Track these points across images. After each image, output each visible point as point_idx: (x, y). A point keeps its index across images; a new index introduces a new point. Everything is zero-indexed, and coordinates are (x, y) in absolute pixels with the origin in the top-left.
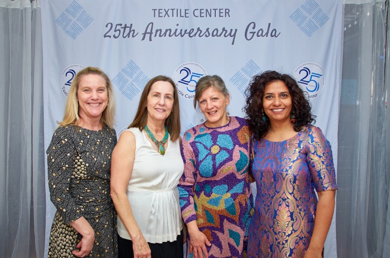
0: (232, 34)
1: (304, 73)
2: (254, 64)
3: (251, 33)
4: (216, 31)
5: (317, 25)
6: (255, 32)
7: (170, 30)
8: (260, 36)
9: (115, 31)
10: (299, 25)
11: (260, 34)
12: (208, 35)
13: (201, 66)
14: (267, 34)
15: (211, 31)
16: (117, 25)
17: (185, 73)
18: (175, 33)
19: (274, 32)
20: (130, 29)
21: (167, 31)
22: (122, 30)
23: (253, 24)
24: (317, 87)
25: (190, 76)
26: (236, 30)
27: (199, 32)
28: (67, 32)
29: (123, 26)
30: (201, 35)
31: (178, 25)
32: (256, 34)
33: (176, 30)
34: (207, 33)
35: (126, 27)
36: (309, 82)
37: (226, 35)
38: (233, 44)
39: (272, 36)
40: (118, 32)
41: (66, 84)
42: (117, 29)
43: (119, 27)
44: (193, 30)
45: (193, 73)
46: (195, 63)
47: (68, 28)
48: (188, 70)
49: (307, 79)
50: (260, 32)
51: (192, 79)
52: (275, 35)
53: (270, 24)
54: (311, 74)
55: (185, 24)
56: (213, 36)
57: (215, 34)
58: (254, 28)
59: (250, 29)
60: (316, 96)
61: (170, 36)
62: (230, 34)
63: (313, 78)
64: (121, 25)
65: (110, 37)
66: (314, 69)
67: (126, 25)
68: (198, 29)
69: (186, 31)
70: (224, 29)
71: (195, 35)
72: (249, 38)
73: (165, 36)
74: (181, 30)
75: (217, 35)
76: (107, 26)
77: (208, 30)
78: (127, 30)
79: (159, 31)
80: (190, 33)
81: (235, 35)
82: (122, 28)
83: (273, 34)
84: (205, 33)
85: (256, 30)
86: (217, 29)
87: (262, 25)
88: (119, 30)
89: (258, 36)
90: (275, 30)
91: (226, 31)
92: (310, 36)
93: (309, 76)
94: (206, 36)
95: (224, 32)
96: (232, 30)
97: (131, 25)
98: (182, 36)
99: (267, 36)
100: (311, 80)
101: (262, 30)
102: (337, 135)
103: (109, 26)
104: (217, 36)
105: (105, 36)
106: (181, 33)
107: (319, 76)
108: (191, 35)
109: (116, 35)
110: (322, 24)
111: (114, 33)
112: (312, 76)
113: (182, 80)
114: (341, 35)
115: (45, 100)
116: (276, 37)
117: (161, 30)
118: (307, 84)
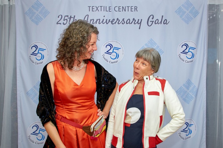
0: (139, 23)
1: (185, 47)
2: (153, 41)
3: (150, 21)
4: (128, 21)
5: (192, 17)
6: (153, 21)
7: (99, 20)
8: (157, 24)
9: (64, 20)
10: (181, 17)
11: (157, 22)
12: (123, 23)
13: (119, 43)
14: (161, 22)
15: (125, 21)
16: (65, 16)
17: (109, 47)
18: (103, 21)
19: (165, 21)
20: (74, 19)
21: (97, 20)
22: (68, 20)
23: (152, 16)
24: (193, 56)
25: (112, 49)
26: (142, 20)
27: (118, 21)
28: (33, 20)
29: (69, 17)
30: (119, 23)
31: (104, 16)
32: (154, 22)
33: (103, 20)
34: (123, 22)
35: (71, 17)
36: (187, 53)
37: (135, 23)
38: (140, 28)
39: (164, 24)
40: (66, 21)
41: (31, 54)
42: (65, 19)
43: (66, 18)
44: (114, 19)
45: (114, 47)
46: (115, 41)
47: (33, 18)
48: (111, 46)
49: (187, 51)
50: (157, 21)
51: (114, 51)
52: (166, 23)
53: (163, 16)
54: (189, 48)
55: (109, 16)
56: (127, 23)
57: (128, 22)
58: (153, 18)
59: (151, 19)
60: (192, 61)
61: (99, 23)
62: (138, 22)
63: (190, 50)
64: (68, 16)
65: (61, 24)
66: (191, 45)
67: (71, 16)
68: (118, 19)
69: (110, 20)
70: (134, 19)
71: (115, 23)
72: (149, 25)
73: (96, 23)
74: (107, 20)
75: (129, 22)
76: (58, 17)
77: (123, 19)
78: (72, 19)
79: (92, 20)
80: (112, 22)
81: (141, 23)
82: (68, 18)
83: (165, 23)
84: (122, 21)
85: (154, 20)
86: (129, 19)
87: (158, 17)
88: (67, 20)
89: (155, 23)
90: (166, 20)
91: (135, 21)
92: (188, 24)
93: (188, 49)
94: (122, 23)
95: (134, 21)
96: (139, 20)
97: (75, 16)
98: (107, 24)
99: (161, 24)
100: (189, 51)
101: (158, 20)
102: (205, 86)
103: (60, 17)
104: (130, 24)
105: (57, 23)
106: (106, 22)
107: (194, 49)
108: (113, 23)
109: (65, 23)
110: (195, 16)
111: (63, 21)
112: (189, 49)
113: (107, 52)
114: (206, 23)
115: (18, 65)
116: (167, 24)
117: (93, 20)
118: (187, 54)
